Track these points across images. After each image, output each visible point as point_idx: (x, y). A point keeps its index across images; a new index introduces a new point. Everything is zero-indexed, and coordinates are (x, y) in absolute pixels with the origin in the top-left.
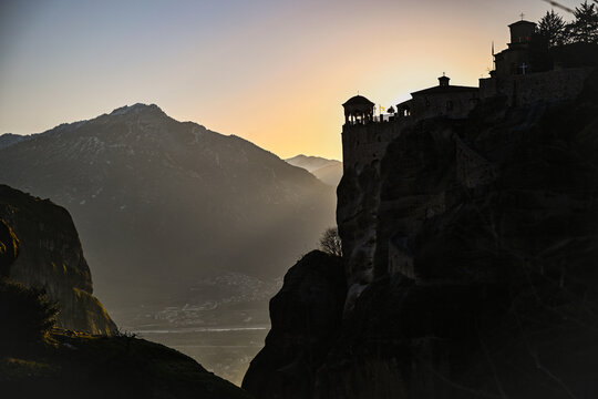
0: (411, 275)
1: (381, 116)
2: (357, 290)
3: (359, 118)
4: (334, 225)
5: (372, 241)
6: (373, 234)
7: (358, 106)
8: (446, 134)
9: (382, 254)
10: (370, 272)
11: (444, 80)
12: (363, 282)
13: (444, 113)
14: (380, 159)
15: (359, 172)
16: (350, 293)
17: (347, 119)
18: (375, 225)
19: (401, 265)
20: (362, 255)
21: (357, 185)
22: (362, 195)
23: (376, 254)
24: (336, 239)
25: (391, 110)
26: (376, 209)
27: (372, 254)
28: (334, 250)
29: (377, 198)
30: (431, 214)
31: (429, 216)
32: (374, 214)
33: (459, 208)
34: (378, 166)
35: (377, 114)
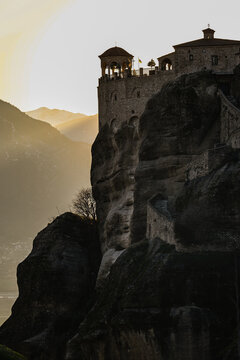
0: (170, 240)
1: (141, 70)
2: (111, 256)
3: (116, 71)
4: (88, 186)
5: (129, 204)
6: (129, 195)
7: (115, 57)
8: (210, 90)
9: (140, 218)
10: (126, 238)
11: (209, 32)
12: (119, 248)
13: (209, 68)
14: (139, 116)
15: (116, 129)
16: (105, 259)
17: (103, 71)
18: (132, 187)
19: (161, 229)
20: (118, 219)
21: (114, 143)
22: (119, 154)
23: (134, 217)
24: (90, 201)
25: (151, 64)
26: (134, 170)
27: (129, 218)
28: (87, 212)
29: (135, 157)
30: (193, 175)
31: (191, 178)
32: (131, 174)
33: (222, 170)
34: (136, 124)
35: (135, 67)
